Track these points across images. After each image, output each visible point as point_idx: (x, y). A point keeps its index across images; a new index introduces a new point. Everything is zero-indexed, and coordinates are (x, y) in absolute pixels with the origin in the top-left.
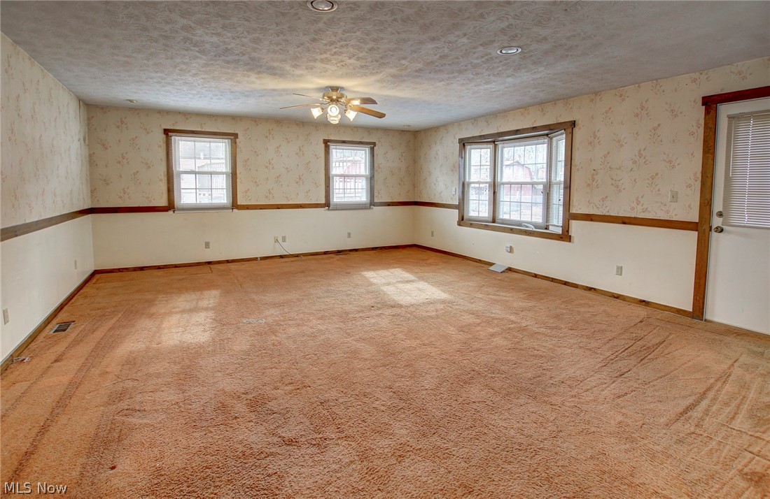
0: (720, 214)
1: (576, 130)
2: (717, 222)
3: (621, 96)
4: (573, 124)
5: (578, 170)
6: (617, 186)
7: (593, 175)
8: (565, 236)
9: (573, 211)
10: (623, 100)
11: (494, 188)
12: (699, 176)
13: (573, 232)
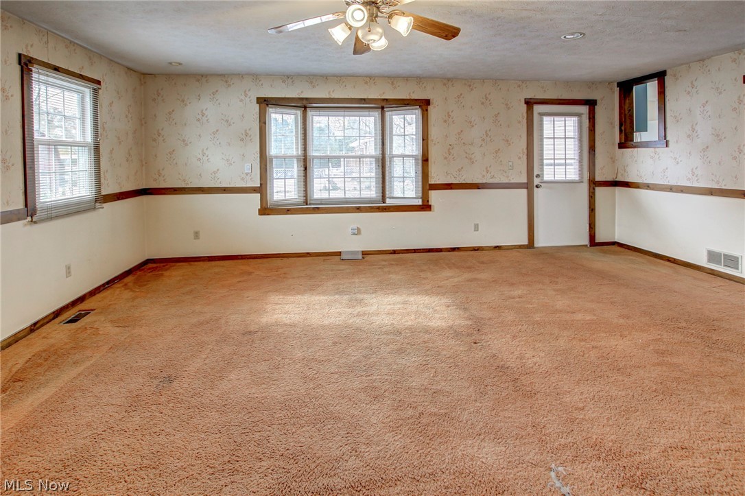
0: (538, 176)
1: (430, 108)
2: (536, 181)
3: (470, 86)
4: (428, 102)
5: (435, 144)
6: (471, 159)
7: (449, 149)
8: (426, 207)
9: (432, 181)
10: (472, 90)
11: (305, 163)
12: (525, 151)
13: (432, 202)
